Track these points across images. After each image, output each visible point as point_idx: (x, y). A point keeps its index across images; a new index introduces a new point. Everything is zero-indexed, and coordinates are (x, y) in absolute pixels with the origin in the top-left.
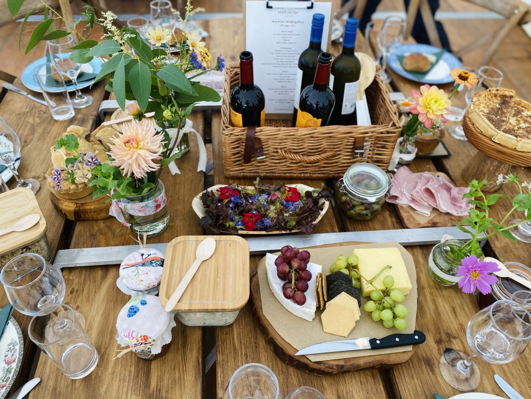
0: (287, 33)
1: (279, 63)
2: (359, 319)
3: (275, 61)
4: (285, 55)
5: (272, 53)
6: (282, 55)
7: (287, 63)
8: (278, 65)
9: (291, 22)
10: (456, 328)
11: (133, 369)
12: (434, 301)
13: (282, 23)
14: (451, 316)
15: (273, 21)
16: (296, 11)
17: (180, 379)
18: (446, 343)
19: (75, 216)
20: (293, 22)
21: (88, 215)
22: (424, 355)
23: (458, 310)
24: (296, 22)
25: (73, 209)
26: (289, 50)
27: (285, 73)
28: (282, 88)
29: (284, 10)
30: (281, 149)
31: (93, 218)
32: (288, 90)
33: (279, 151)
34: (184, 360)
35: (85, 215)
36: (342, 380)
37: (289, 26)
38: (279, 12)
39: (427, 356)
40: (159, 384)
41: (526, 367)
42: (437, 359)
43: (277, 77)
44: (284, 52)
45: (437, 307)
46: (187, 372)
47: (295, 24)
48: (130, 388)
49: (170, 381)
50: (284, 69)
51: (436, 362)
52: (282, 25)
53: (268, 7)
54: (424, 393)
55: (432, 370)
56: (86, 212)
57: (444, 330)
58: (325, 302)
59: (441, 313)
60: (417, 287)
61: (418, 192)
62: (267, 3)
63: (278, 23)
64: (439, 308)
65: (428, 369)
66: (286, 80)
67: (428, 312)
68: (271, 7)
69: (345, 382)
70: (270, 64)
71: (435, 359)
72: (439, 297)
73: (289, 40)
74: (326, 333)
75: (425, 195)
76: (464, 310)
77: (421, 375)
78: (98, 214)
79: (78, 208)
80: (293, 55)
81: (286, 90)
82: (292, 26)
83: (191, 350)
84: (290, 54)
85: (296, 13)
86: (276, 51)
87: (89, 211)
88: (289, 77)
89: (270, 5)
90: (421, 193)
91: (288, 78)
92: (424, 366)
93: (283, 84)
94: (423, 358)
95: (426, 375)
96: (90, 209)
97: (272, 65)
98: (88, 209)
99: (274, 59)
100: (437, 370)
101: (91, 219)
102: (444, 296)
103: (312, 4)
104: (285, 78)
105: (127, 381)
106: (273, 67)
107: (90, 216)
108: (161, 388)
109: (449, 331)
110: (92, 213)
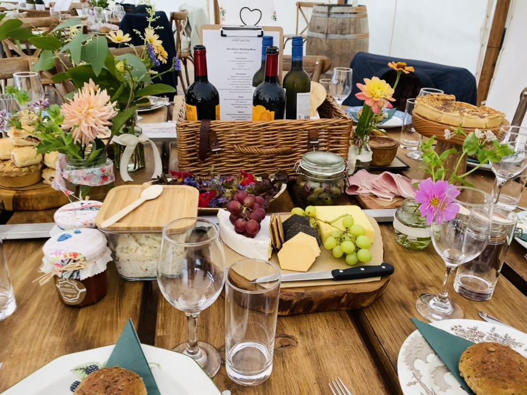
0: (241, 60)
1: (235, 88)
2: (319, 255)
3: (231, 87)
4: (240, 81)
5: (228, 79)
6: (238, 81)
7: (243, 88)
8: (234, 91)
9: (244, 49)
10: (431, 279)
11: (56, 316)
12: (405, 261)
13: (236, 51)
14: (425, 271)
15: (227, 49)
16: (248, 38)
17: (112, 322)
18: (422, 291)
19: (13, 205)
20: (246, 49)
21: (28, 203)
22: (399, 300)
23: (431, 266)
24: (249, 50)
25: (13, 195)
26: (244, 76)
27: (242, 98)
28: (240, 113)
29: (238, 39)
30: (237, 144)
31: (33, 207)
32: (245, 116)
33: (235, 146)
34: (119, 307)
35: (24, 204)
36: (304, 319)
37: (243, 53)
38: (232, 41)
39: (401, 300)
40: (86, 326)
41: (513, 306)
42: (413, 303)
43: (234, 102)
44: (239, 78)
45: (408, 265)
46: (122, 316)
47: (247, 51)
48: (50, 330)
49: (100, 324)
50: (241, 95)
51: (411, 304)
52: (236, 52)
53: (223, 35)
54: (400, 328)
55: (409, 311)
56: (26, 199)
57: (417, 281)
58: (282, 244)
59: (414, 269)
60: (382, 238)
61: (377, 181)
62: (222, 31)
63: (232, 50)
64: (411, 265)
65: (403, 309)
66: (243, 106)
67: (399, 269)
68: (225, 36)
69: (309, 321)
70: (227, 89)
71: (410, 301)
72: (410, 258)
73: (243, 66)
74: (283, 269)
75: (385, 183)
76: (438, 266)
77: (395, 314)
78: (39, 202)
79: (18, 194)
80: (248, 81)
81: (243, 116)
82: (246, 53)
83: (129, 299)
84: (245, 79)
85: (248, 41)
86: (232, 77)
87: (29, 198)
88: (246, 102)
89: (224, 33)
90: (381, 182)
91: (244, 103)
92: (398, 308)
93: (240, 110)
94: (397, 302)
95: (401, 314)
96: (32, 196)
97: (229, 91)
98: (29, 196)
99: (230, 84)
100: (413, 311)
101: (31, 209)
102: (415, 257)
103: (262, 32)
104: (242, 103)
105: (47, 325)
106: (230, 92)
107: (31, 204)
108: (88, 329)
109: (424, 282)
110: (33, 201)
